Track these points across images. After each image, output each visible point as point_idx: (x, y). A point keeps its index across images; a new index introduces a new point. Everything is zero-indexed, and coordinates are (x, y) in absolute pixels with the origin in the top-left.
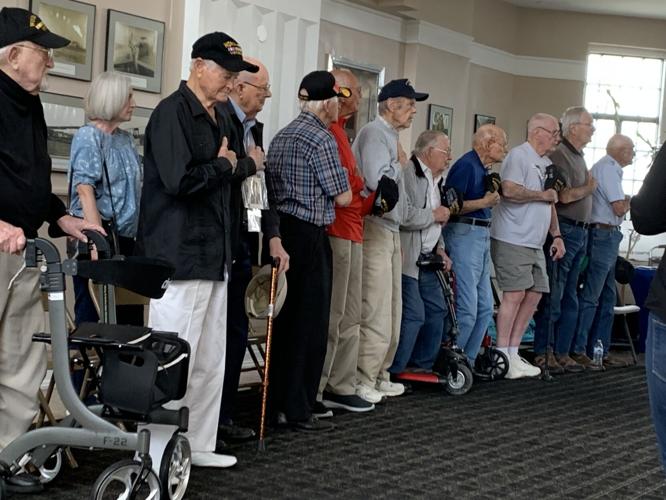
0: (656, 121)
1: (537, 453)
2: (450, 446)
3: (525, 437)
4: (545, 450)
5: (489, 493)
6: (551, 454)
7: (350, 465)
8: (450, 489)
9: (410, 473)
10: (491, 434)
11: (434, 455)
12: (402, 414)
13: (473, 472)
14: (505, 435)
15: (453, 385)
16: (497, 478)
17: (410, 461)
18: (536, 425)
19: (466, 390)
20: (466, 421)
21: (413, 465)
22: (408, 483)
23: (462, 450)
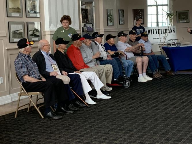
0: (167, 5)
1: (152, 100)
2: (130, 101)
3: (147, 97)
4: (153, 99)
5: (144, 112)
6: (155, 100)
7: (108, 109)
8: (134, 112)
9: (123, 109)
10: (139, 97)
11: (127, 104)
12: (115, 95)
13: (138, 107)
14: (143, 97)
15: (126, 86)
16: (144, 108)
17: (122, 106)
18: (149, 93)
19: (129, 87)
20: (131, 95)
21: (123, 107)
22: (123, 112)
23: (133, 102)
